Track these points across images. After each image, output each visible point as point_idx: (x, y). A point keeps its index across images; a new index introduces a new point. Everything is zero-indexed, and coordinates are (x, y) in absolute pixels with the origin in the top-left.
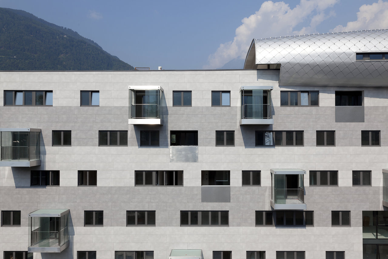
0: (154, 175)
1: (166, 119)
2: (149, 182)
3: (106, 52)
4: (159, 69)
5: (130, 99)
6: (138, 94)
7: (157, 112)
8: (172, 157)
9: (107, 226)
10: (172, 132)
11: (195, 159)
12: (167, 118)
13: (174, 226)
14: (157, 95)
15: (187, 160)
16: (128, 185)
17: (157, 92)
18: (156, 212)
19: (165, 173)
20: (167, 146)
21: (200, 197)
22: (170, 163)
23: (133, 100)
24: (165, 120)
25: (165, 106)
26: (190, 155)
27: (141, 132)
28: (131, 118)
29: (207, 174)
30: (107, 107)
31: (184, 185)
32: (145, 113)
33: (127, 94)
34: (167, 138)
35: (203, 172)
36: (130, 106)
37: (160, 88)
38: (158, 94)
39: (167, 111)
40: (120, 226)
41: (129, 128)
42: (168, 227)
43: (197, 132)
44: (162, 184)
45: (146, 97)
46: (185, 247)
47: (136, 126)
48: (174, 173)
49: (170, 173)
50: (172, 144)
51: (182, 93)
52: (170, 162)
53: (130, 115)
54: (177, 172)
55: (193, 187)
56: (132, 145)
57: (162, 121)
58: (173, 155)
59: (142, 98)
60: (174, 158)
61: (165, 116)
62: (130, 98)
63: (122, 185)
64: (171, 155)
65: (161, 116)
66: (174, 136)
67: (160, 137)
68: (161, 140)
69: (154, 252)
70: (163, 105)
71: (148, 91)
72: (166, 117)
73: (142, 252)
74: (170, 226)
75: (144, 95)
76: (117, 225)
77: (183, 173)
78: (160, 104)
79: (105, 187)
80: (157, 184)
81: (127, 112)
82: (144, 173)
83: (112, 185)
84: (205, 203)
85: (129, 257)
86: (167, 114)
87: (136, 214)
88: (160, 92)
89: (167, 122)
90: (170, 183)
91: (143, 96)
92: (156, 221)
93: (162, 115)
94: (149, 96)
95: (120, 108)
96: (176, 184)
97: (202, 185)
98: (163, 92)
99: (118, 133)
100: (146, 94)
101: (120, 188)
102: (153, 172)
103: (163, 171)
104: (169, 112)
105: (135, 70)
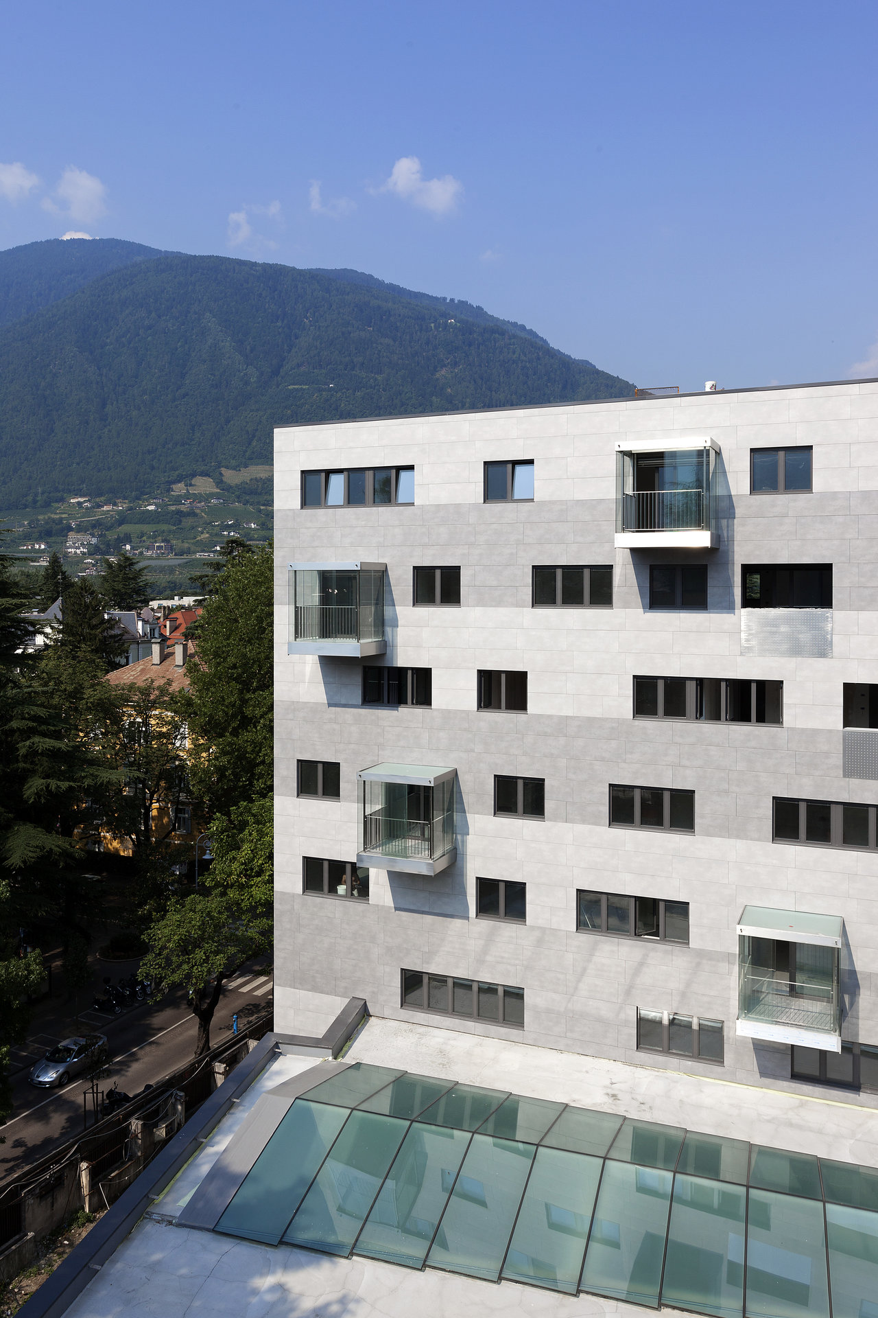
0: (691, 690)
1: (728, 530)
2: (675, 708)
3: (558, 351)
4: (708, 389)
5: (620, 479)
6: (643, 463)
7: (699, 510)
8: (747, 640)
9: (555, 819)
10: (747, 569)
11: (822, 649)
12: (730, 528)
13: (751, 840)
14: (700, 464)
15: (796, 650)
16: (615, 716)
17: (701, 454)
18: (697, 796)
19: (723, 685)
20: (730, 608)
21: (837, 759)
22: (739, 659)
23: (630, 481)
24: (725, 535)
25: (725, 493)
26: (805, 637)
27: (652, 569)
28: (623, 530)
29: (863, 695)
30: (551, 502)
31: (785, 724)
32: (663, 515)
33: (610, 465)
34: (729, 586)
35: (849, 689)
36: (620, 496)
37: (708, 444)
38: (705, 459)
39: (731, 507)
40: (589, 824)
41: (617, 559)
42: (732, 841)
43: (827, 568)
44: (716, 717)
45: (668, 473)
46: (788, 903)
47: (637, 553)
48: (754, 687)
49: (740, 688)
50: (748, 602)
51: (782, 454)
52: (742, 654)
53: (620, 523)
54: (761, 684)
55: (815, 732)
56: (626, 605)
57: (716, 538)
58: (750, 634)
59: (656, 475)
60: (754, 643)
61: (724, 522)
62: (622, 476)
63: (596, 713)
64: (743, 636)
65: (713, 522)
66: (757, 579)
67: (710, 582)
68: (712, 592)
69: (691, 907)
70: (720, 491)
71: (673, 454)
72: (728, 527)
73: (654, 902)
74: (738, 837)
75: (662, 466)
76: (584, 822)
77: (782, 688)
78: (708, 489)
79: (550, 717)
80: (701, 715)
81: (612, 513)
82: (661, 686)
83: (568, 712)
84: (855, 782)
85: (617, 908)
86: (730, 513)
87: (637, 796)
88: (708, 455)
89: (731, 539)
90: (741, 714)
91: (657, 469)
92: (697, 821)
93: (717, 518)
94: (675, 467)
95: (592, 505)
96: (761, 719)
97: (847, 723)
98: (718, 454)
99: (587, 573)
100: (667, 461)
101: (591, 720)
102: (688, 683)
103: (717, 682)
104: (739, 511)
105: (642, 395)
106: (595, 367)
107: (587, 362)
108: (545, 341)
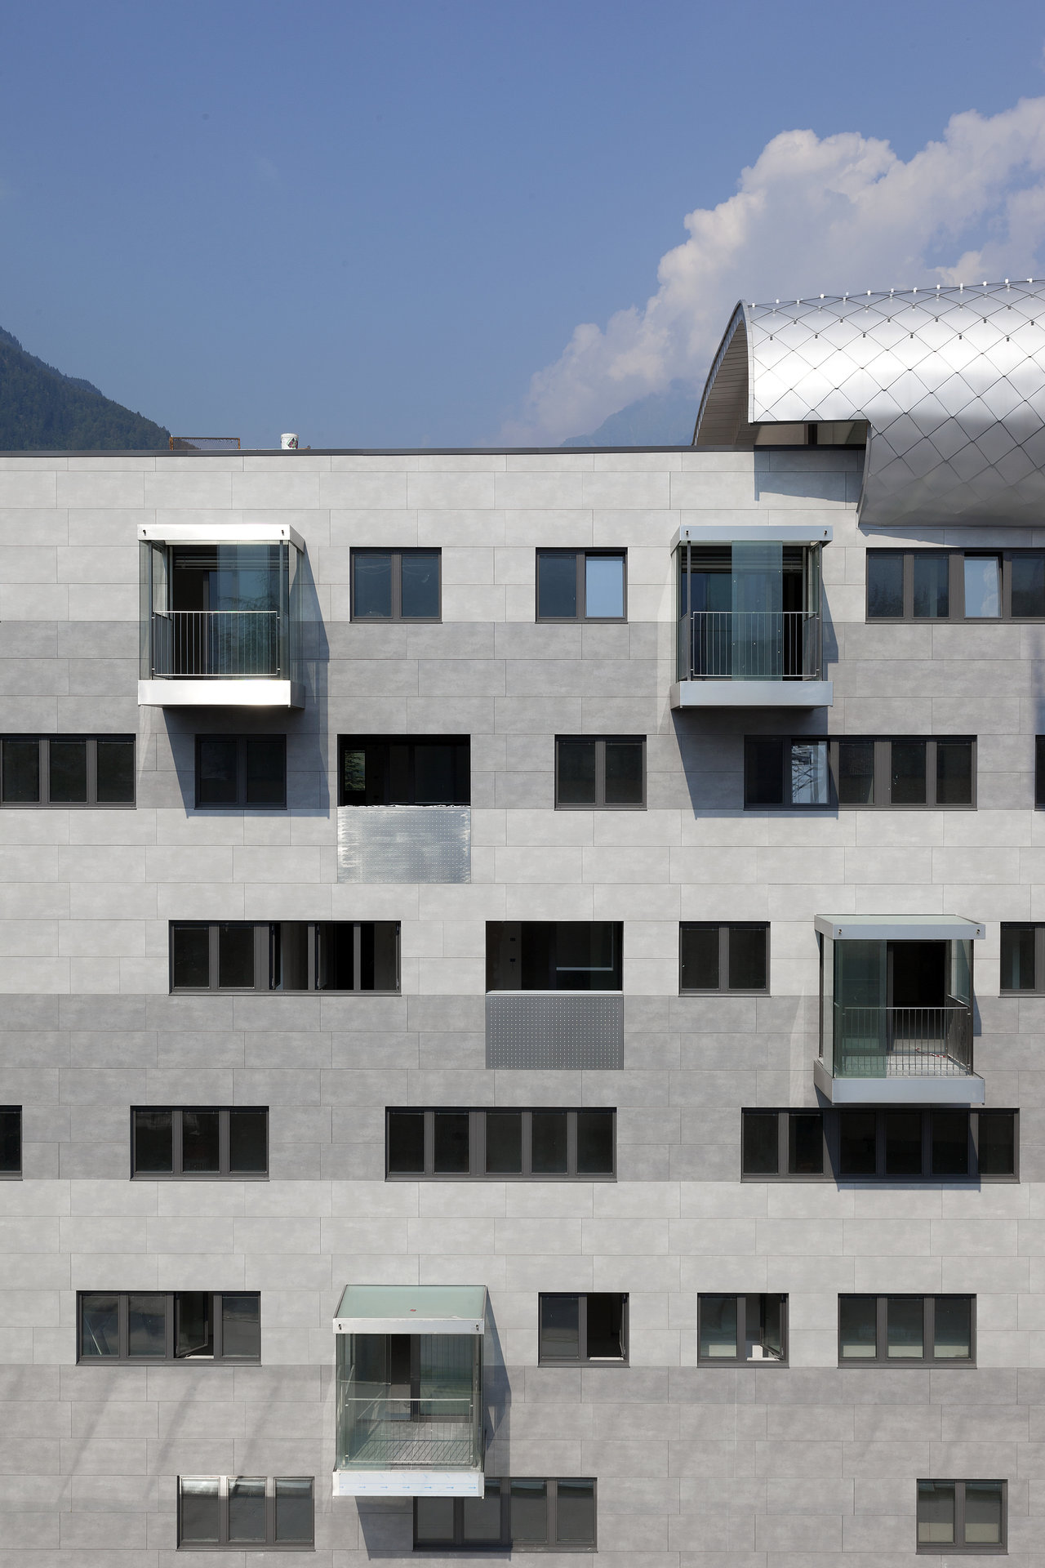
0: (262, 940)
1: (317, 679)
2: (237, 975)
3: (37, 360)
4: (285, 447)
5: (147, 588)
6: (184, 563)
7: (273, 646)
8: (347, 858)
9: (40, 1174)
10: (348, 743)
11: (455, 869)
12: (321, 676)
13: (354, 1179)
14: (274, 569)
15: (419, 872)
16: (140, 990)
17: (276, 552)
18: (271, 1116)
19: (311, 931)
20: (320, 806)
21: (477, 1042)
22: (336, 888)
23: (162, 592)
24: (314, 686)
25: (314, 619)
26: (432, 851)
27: (200, 741)
28: (152, 676)
29: (513, 939)
30: (36, 624)
31: (403, 991)
32: (216, 651)
33: (131, 563)
34: (322, 771)
35: (494, 929)
36: (146, 618)
37: (287, 537)
38: (281, 561)
39: (323, 641)
40: (98, 1178)
41: (142, 724)
42: (326, 1185)
43: (462, 742)
44: (300, 984)
45: (223, 580)
46: (407, 1274)
47: (176, 714)
48: (357, 932)
49: (337, 933)
50: (348, 797)
51: (396, 558)
52: (339, 881)
53: (146, 663)
54: (368, 927)
55: (447, 1000)
56: (158, 803)
57: (298, 692)
58: (351, 848)
59: (205, 584)
60: (357, 862)
61: (312, 667)
62: (148, 583)
63: (109, 986)
64: (341, 850)
65: (294, 666)
66: (359, 759)
67: (291, 764)
68: (295, 779)
69: (263, 1299)
70: (304, 615)
71: (233, 551)
72: (318, 673)
73: (206, 1297)
74: (335, 1176)
75: (215, 569)
76: (88, 1174)
77: (398, 933)
78: (287, 611)
79: (30, 997)
80: (278, 982)
81: (132, 646)
82: (214, 935)
83: (63, 988)
84: (503, 1074)
85: (144, 1316)
86: (323, 657)
87: (177, 1122)
88: (286, 554)
89: (323, 694)
90: (338, 980)
91: (207, 573)
92: (273, 1156)
93: (301, 660)
94: (235, 573)
95: (97, 630)
96: (368, 985)
97: (489, 988)
98: (302, 553)
99: (91, 747)
100: (222, 562)
101: (100, 1000)
102: (257, 930)
103: (303, 926)
104: (334, 649)
105: (179, 447)
106: (99, 393)
107: (86, 384)
108: (14, 340)
